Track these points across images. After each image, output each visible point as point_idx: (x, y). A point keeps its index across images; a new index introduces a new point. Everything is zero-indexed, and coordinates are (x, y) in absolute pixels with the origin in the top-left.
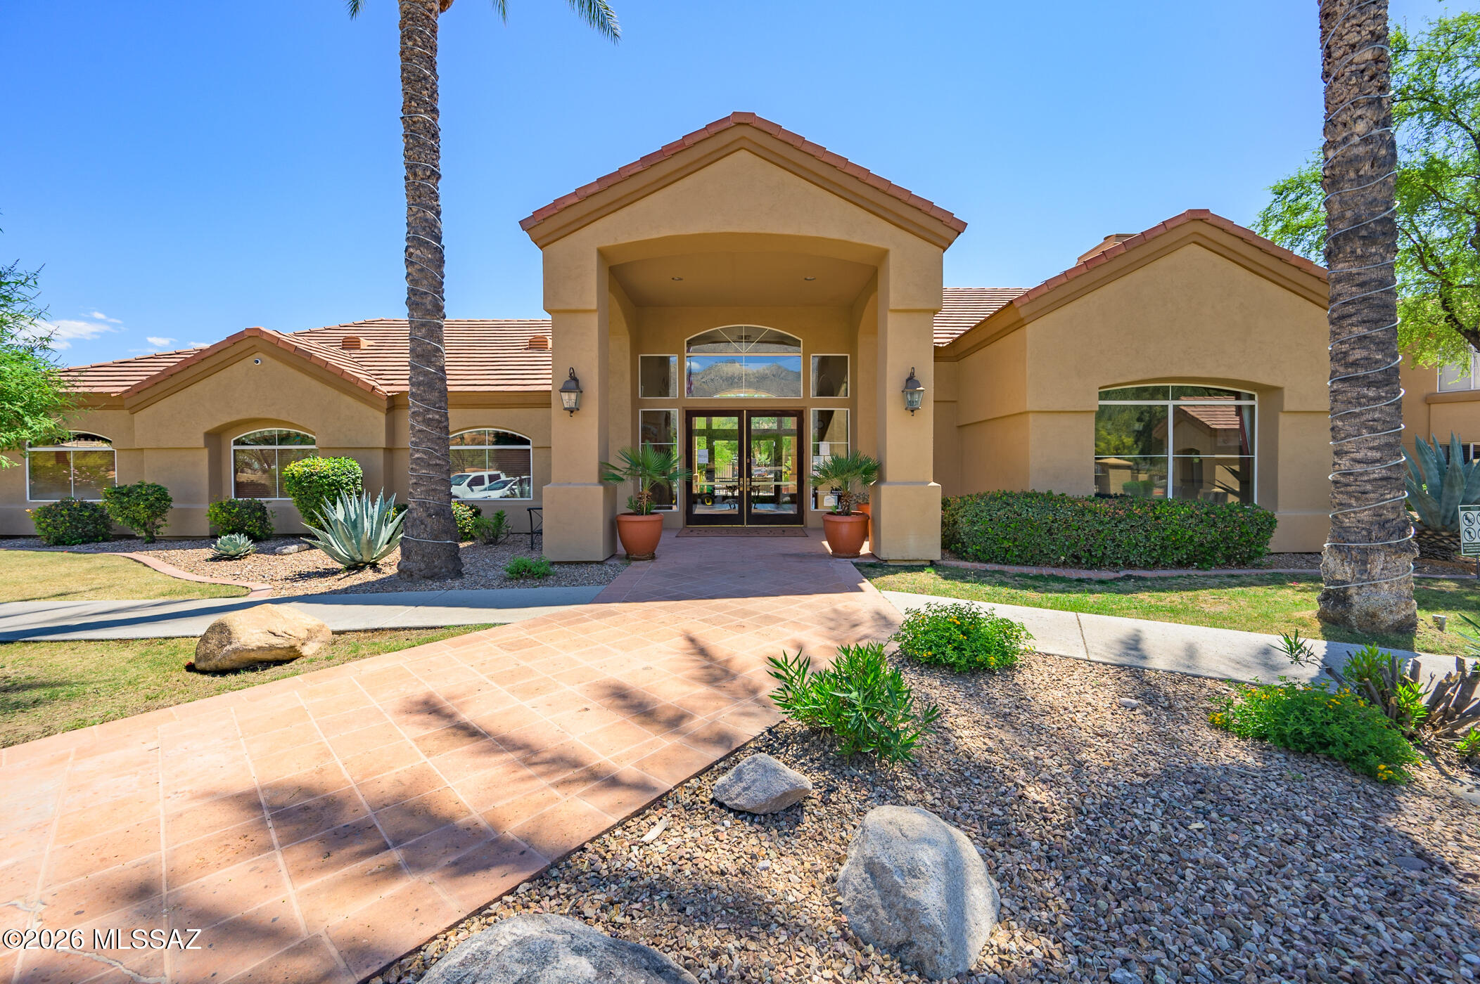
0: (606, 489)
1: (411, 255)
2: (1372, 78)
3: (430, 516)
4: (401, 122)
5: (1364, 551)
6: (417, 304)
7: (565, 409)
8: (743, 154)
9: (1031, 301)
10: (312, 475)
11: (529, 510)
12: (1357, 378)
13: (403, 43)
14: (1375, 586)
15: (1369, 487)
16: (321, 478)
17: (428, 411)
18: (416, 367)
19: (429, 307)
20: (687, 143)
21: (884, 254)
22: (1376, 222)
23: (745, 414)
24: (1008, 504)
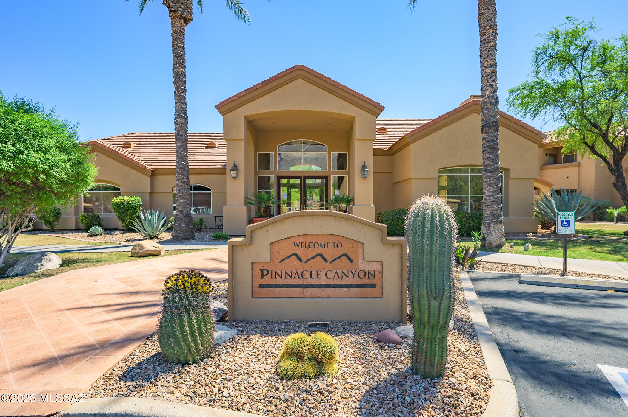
0: (248, 207)
1: (177, 121)
2: (491, 78)
3: (184, 217)
4: (172, 71)
5: (489, 224)
6: (179, 139)
7: (232, 177)
8: (300, 80)
9: (412, 136)
10: (124, 203)
11: (215, 217)
12: (487, 170)
13: (173, 42)
14: (491, 234)
15: (490, 204)
16: (128, 204)
17: (183, 178)
18: (179, 162)
19: (184, 140)
20: (278, 76)
21: (354, 118)
22: (491, 122)
23: (303, 177)
24: (399, 213)
